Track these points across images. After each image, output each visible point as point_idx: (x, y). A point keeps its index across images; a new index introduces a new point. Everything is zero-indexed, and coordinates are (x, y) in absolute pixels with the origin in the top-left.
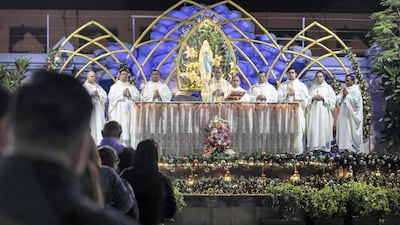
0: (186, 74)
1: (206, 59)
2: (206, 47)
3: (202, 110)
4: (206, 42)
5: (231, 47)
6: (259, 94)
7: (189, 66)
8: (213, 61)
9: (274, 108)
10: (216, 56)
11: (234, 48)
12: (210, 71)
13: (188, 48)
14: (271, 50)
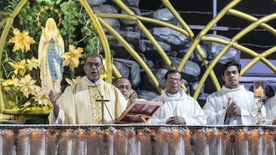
0: (14, 82)
1: (52, 53)
2: (51, 31)
3: (70, 144)
4: (51, 21)
5: (101, 32)
6: (169, 115)
7: (18, 66)
8: (66, 56)
9: (232, 137)
10: (71, 47)
11: (108, 33)
12: (60, 76)
13: (16, 32)
14: (172, 40)
